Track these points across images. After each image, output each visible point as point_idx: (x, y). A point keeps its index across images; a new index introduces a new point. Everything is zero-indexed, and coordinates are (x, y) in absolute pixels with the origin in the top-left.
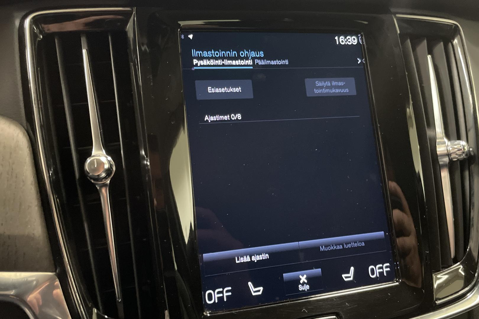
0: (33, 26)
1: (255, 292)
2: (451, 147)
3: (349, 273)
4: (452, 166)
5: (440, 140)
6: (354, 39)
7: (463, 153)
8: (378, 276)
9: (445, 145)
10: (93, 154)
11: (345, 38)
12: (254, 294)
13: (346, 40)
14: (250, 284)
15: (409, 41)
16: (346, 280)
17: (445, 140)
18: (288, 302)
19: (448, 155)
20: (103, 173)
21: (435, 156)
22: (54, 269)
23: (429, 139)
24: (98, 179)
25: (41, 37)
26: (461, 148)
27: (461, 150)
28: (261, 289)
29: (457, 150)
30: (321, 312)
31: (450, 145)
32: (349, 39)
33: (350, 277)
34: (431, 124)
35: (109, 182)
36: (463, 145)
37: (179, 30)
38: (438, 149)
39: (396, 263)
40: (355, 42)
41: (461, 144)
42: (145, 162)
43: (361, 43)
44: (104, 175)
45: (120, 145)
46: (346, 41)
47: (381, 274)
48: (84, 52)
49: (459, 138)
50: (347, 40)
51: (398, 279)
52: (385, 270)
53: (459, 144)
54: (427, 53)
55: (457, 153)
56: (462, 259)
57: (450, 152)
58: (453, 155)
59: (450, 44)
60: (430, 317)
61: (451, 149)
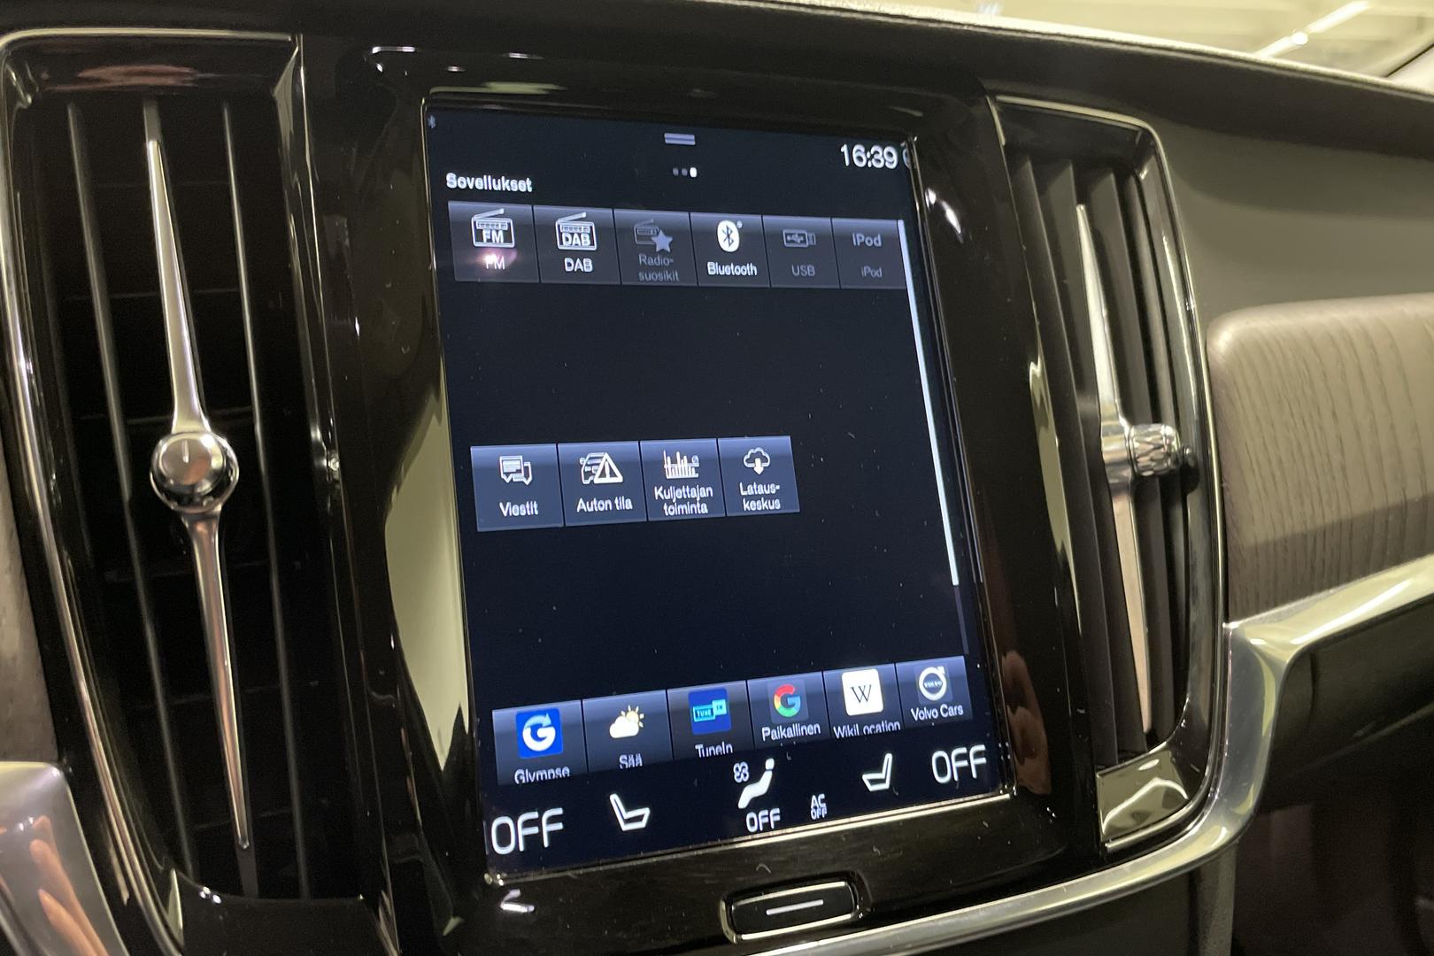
0: (7, 66)
1: (628, 821)
2: (1137, 441)
3: (880, 771)
4: (1140, 489)
5: (1109, 422)
6: (890, 154)
7: (1168, 454)
8: (956, 778)
9: (1122, 437)
10: (174, 430)
11: (868, 149)
12: (625, 827)
13: (868, 156)
14: (615, 799)
15: (1029, 165)
16: (872, 788)
17: (1123, 422)
18: (720, 845)
19: (1131, 461)
20: (204, 481)
21: (1098, 467)
22: (56, 756)
23: (1083, 422)
24: (187, 497)
25: (30, 100)
26: (1161, 442)
27: (1162, 446)
28: (646, 812)
29: (1152, 447)
30: (806, 872)
31: (1135, 436)
32: (877, 152)
33: (883, 781)
34: (1086, 381)
35: (219, 508)
36: (1165, 436)
37: (423, 101)
38: (1105, 448)
39: (1004, 745)
40: (892, 163)
41: (1163, 434)
42: (325, 463)
43: (908, 166)
44: (207, 486)
45: (251, 414)
46: (868, 160)
47: (964, 772)
48: (152, 148)
49: (1157, 418)
50: (872, 156)
51: (1009, 786)
52: (974, 762)
53: (1157, 433)
54: (1075, 201)
55: (1152, 454)
56: (1171, 733)
57: (1135, 454)
58: (1143, 461)
59: (1132, 180)
60: (1090, 885)
61: (1137, 445)
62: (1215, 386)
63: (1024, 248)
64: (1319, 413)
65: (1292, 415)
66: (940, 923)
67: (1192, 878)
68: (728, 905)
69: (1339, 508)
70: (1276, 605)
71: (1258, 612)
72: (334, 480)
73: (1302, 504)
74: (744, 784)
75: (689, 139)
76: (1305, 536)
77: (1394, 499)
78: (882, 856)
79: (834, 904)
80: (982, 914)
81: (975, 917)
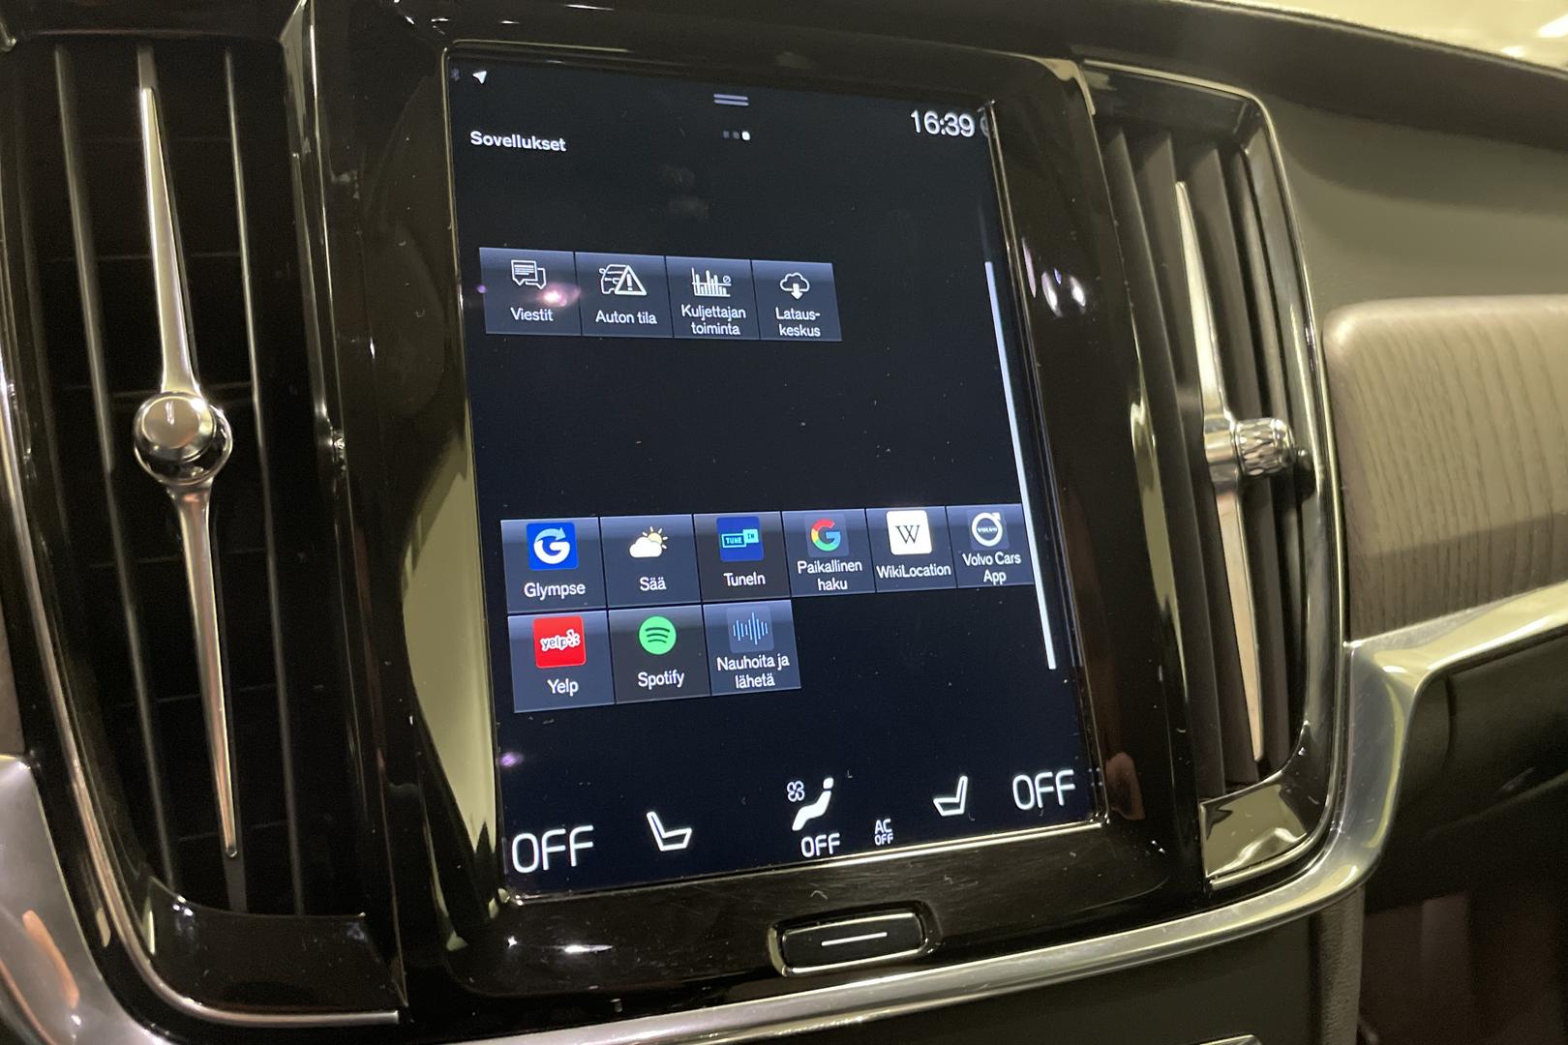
1: (667, 841)
2: (1244, 437)
3: (955, 796)
4: (1248, 490)
5: (1213, 416)
6: (966, 122)
7: (1278, 452)
8: (1040, 805)
9: (1227, 432)
10: (163, 389)
11: (941, 116)
12: (663, 848)
13: (942, 123)
14: (652, 817)
15: (1121, 137)
16: (944, 813)
17: (1228, 415)
18: (770, 870)
19: (1238, 460)
20: (190, 447)
21: (1200, 465)
22: (22, 747)
23: (1183, 418)
24: (173, 466)
25: (14, 42)
26: (1270, 437)
27: (1271, 441)
28: (688, 832)
29: (1260, 442)
30: (868, 900)
31: (1241, 431)
32: (951, 120)
33: (956, 806)
34: (1187, 374)
35: (210, 481)
36: (1276, 430)
37: (446, 49)
38: (1208, 446)
39: (1094, 770)
40: (969, 131)
41: (1273, 428)
42: (331, 442)
43: (987, 135)
44: (194, 453)
46: (942, 127)
47: (1049, 798)
48: (146, 98)
49: (1267, 412)
50: (946, 123)
51: (1100, 814)
52: (1060, 788)
53: (1266, 426)
54: (1173, 175)
55: (1260, 451)
56: (1286, 763)
57: (1241, 450)
58: (1251, 457)
59: (1238, 156)
60: (1192, 927)
61: (1243, 440)
62: (1332, 380)
63: (1115, 223)
64: (1451, 411)
65: (1420, 412)
66: (1020, 962)
67: (1312, 923)
68: (780, 934)
69: (1475, 518)
70: (1404, 624)
71: (1384, 630)
72: (340, 459)
73: (1433, 511)
74: (799, 805)
75: (741, 101)
76: (1436, 548)
77: (1539, 511)
78: (956, 885)
79: (899, 937)
80: (1069, 953)
81: (1060, 957)
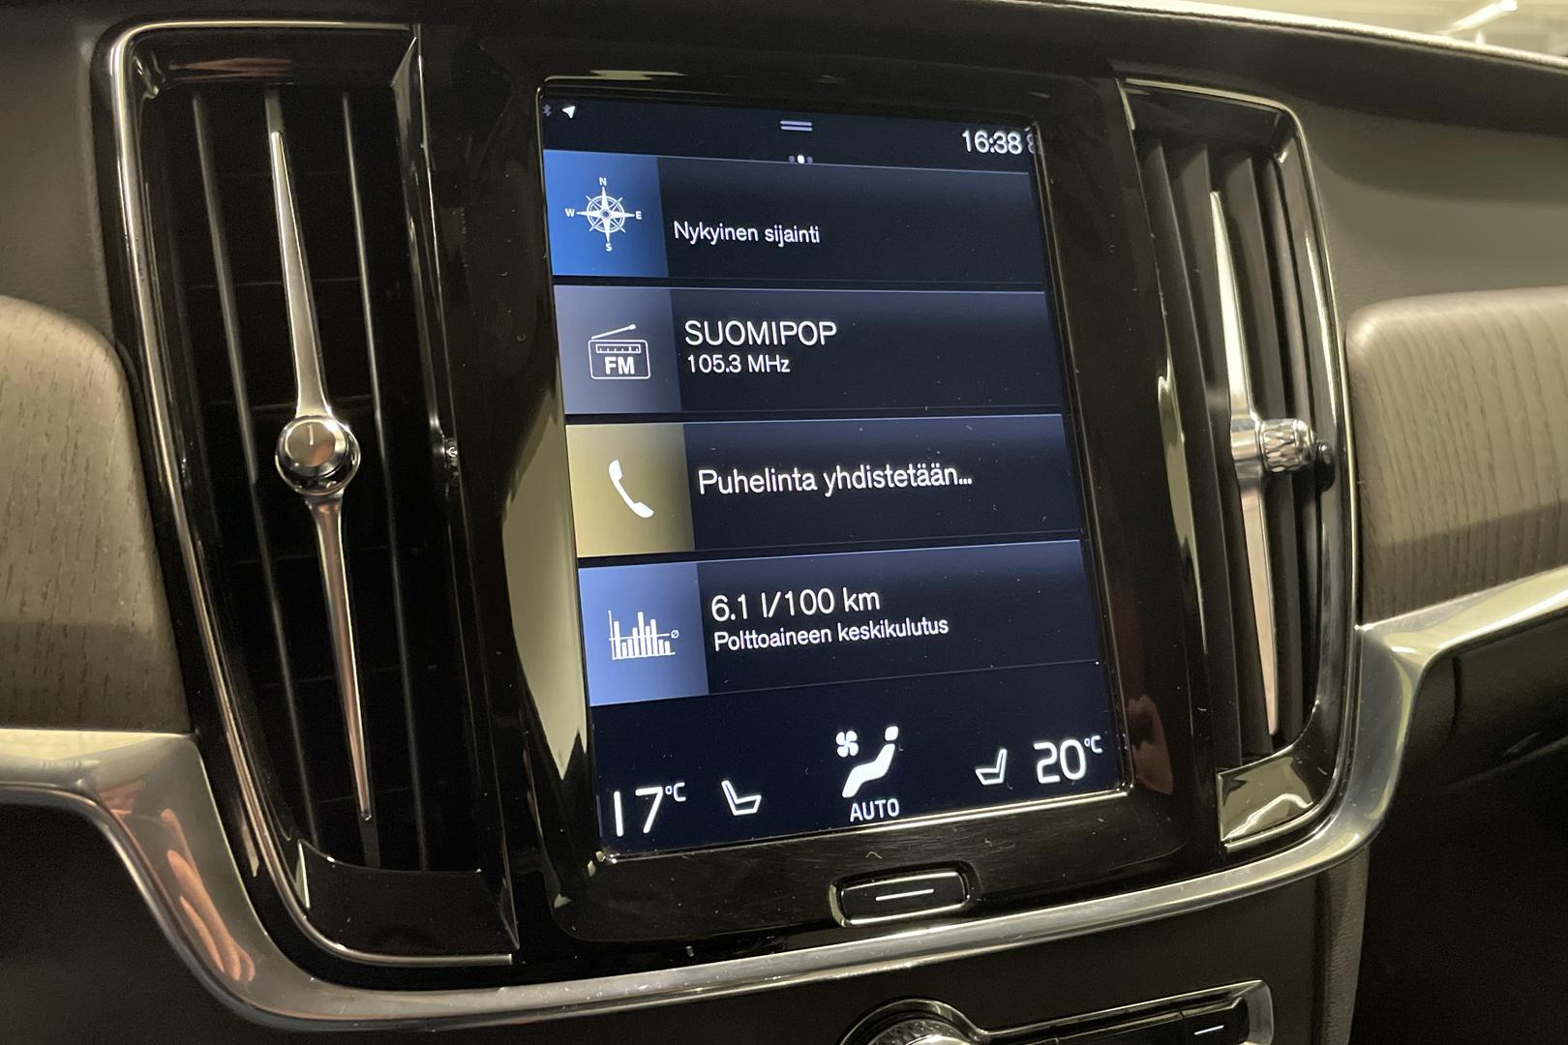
0: (135, 58)
1: (739, 806)
2: (1267, 436)
3: (995, 766)
4: (1271, 485)
5: (1240, 417)
6: (1014, 139)
7: (1300, 450)
9: (1252, 432)
10: (298, 416)
11: (990, 135)
12: (736, 812)
13: (991, 141)
14: (726, 785)
15: (1160, 150)
16: (985, 782)
17: (1254, 416)
18: (830, 833)
19: (1262, 457)
20: (327, 464)
21: (1227, 463)
22: (188, 726)
23: (1211, 415)
24: (311, 480)
25: (156, 91)
26: (1292, 437)
27: (1293, 441)
28: (758, 798)
29: (1283, 442)
30: (918, 860)
31: (1265, 431)
32: (1000, 138)
33: (996, 775)
34: (1216, 374)
35: (341, 492)
36: (1297, 431)
37: (539, 89)
38: (1234, 444)
39: (1121, 735)
40: (1017, 148)
41: (1295, 428)
42: (443, 450)
43: (1033, 151)
44: (330, 470)
45: (371, 402)
46: (991, 145)
48: (275, 139)
49: (1291, 412)
50: (995, 142)
51: (1127, 784)
53: (1289, 427)
54: (1208, 184)
55: (1283, 450)
56: (1298, 736)
57: (1265, 449)
58: (1274, 456)
59: (1271, 167)
60: (1209, 886)
61: (1267, 440)
62: (1353, 380)
63: (1152, 236)
64: (1466, 409)
65: (1436, 411)
66: (1052, 916)
67: (1319, 881)
68: (839, 890)
69: (1485, 508)
70: (1413, 608)
71: (1394, 614)
72: (452, 467)
73: (1445, 503)
75: (805, 126)
76: (1446, 537)
77: (1546, 499)
78: (995, 848)
79: (944, 893)
80: (1095, 908)
81: (1087, 912)
